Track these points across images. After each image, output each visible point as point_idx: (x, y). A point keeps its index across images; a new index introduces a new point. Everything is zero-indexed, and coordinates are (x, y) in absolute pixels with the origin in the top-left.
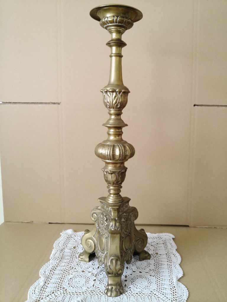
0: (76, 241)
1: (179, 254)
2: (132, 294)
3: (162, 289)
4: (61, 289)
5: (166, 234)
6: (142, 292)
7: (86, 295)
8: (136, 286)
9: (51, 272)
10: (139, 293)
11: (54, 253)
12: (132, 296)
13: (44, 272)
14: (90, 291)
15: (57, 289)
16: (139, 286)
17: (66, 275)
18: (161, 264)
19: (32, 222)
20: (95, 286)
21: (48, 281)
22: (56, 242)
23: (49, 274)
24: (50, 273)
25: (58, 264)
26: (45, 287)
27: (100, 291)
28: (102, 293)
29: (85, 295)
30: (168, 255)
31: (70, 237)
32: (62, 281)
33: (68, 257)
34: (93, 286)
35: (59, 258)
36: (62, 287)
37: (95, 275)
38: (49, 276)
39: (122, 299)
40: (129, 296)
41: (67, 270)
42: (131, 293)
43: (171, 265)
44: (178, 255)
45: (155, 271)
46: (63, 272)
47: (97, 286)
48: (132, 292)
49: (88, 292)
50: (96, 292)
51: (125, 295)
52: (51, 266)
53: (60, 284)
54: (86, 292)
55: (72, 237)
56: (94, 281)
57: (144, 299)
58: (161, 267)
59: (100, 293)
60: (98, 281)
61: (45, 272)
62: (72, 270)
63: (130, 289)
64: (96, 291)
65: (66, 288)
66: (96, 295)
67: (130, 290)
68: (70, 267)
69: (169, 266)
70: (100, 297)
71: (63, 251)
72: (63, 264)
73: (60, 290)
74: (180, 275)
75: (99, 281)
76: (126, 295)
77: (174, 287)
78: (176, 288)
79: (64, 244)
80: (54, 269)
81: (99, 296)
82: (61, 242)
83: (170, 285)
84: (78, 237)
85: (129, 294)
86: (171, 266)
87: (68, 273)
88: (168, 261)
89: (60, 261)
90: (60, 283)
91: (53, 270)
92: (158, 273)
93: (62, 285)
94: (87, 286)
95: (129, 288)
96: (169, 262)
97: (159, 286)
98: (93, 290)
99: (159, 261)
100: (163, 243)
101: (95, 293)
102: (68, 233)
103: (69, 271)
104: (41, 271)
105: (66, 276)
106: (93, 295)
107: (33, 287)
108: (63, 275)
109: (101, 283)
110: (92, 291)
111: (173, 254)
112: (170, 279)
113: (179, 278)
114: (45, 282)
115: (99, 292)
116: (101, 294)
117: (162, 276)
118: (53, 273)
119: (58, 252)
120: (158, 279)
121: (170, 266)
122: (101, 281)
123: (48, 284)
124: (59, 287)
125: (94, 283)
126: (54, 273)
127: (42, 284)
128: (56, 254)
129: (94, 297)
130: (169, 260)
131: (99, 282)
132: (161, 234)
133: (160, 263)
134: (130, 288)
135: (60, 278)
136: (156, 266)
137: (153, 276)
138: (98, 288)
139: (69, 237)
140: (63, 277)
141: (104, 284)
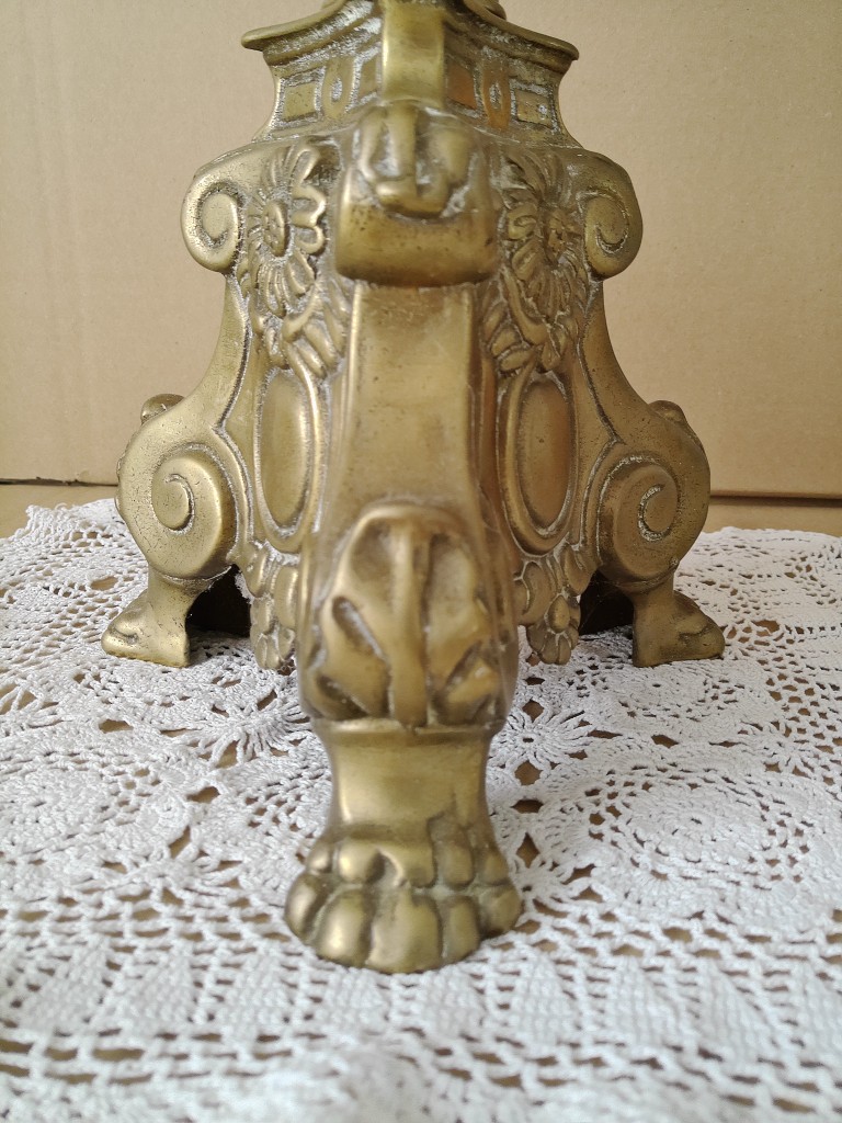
2: (622, 938)
6: (737, 917)
7: (52, 943)
8: (644, 858)
10: (695, 927)
12: (620, 961)
14: (124, 899)
16: (676, 859)
20: (190, 849)
27: (243, 903)
28: (262, 918)
29: (46, 935)
34: (176, 846)
37: (215, 758)
39: (502, 997)
40: (581, 959)
42: (606, 927)
47: (216, 852)
48: (608, 917)
49: (89, 913)
50: (187, 911)
51: (532, 954)
54: (74, 911)
56: (188, 805)
57: (781, 997)
59: (235, 924)
60: (241, 801)
63: (580, 884)
64: (187, 897)
66: (179, 944)
67: (588, 894)
70: (228, 974)
76: (544, 945)
81: (214, 961)
85: (587, 942)
94: (111, 844)
98: (157, 885)
101: (174, 925)
106: (142, 943)
109: (265, 820)
110: (146, 894)
115: (220, 906)
116: (248, 932)
122: (271, 807)
125: (187, 816)
129: (151, 971)
131: (251, 808)
134: (580, 873)
136: (795, 700)
137: (796, 771)
138: (225, 864)
141: (294, 827)
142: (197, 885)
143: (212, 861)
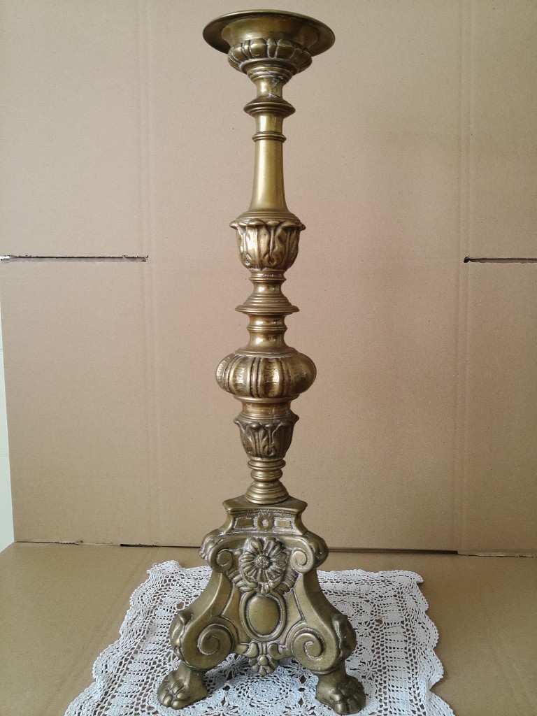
0: (184, 590)
1: (433, 624)
3: (391, 712)
4: (144, 709)
5: (401, 572)
9: (121, 667)
11: (130, 618)
13: (104, 667)
15: (133, 710)
17: (156, 673)
18: (390, 648)
19: (82, 542)
20: (226, 703)
21: (113, 689)
22: (137, 592)
23: (115, 673)
24: (119, 669)
25: (139, 647)
26: (106, 705)
30: (407, 625)
31: (170, 580)
32: (147, 691)
33: (164, 630)
34: (223, 702)
35: (141, 633)
36: (147, 704)
37: (227, 676)
38: (115, 676)
41: (160, 661)
43: (414, 650)
44: (430, 624)
45: (374, 666)
46: (150, 668)
47: (232, 705)
52: (121, 653)
53: (142, 697)
55: (175, 581)
56: (224, 691)
58: (389, 655)
61: (106, 666)
62: (171, 663)
63: (312, 711)
65: (155, 707)
67: (313, 713)
68: (167, 656)
69: (409, 653)
71: (153, 615)
72: (151, 647)
73: (140, 713)
74: (437, 676)
75: (237, 689)
77: (422, 706)
78: (425, 710)
79: (156, 598)
80: (128, 659)
82: (148, 593)
83: (411, 701)
84: (189, 580)
86: (414, 653)
87: (162, 670)
88: (406, 641)
89: (144, 638)
90: (141, 694)
91: (127, 662)
92: (383, 671)
93: (147, 701)
94: (209, 702)
95: (309, 707)
96: (408, 643)
97: (385, 703)
99: (385, 641)
100: (395, 596)
102: (167, 570)
103: (164, 664)
104: (98, 664)
105: (157, 676)
107: (76, 705)
108: (150, 676)
109: (241, 695)
111: (420, 623)
112: (411, 686)
113: (433, 684)
114: (107, 693)
117: (391, 678)
118: (125, 668)
119: (141, 618)
120: (382, 687)
121: (412, 652)
122: (242, 691)
123: (114, 696)
124: (138, 704)
125: (224, 694)
126: (127, 669)
127: (97, 697)
128: (136, 622)
130: (410, 638)
131: (238, 692)
132: (389, 573)
133: (388, 645)
134: (312, 708)
135: (143, 683)
136: (378, 653)
137: (370, 679)
138: (234, 707)
139: (168, 581)
140: (149, 680)
141: (248, 697)
142: (229, 712)
143: (232, 707)
